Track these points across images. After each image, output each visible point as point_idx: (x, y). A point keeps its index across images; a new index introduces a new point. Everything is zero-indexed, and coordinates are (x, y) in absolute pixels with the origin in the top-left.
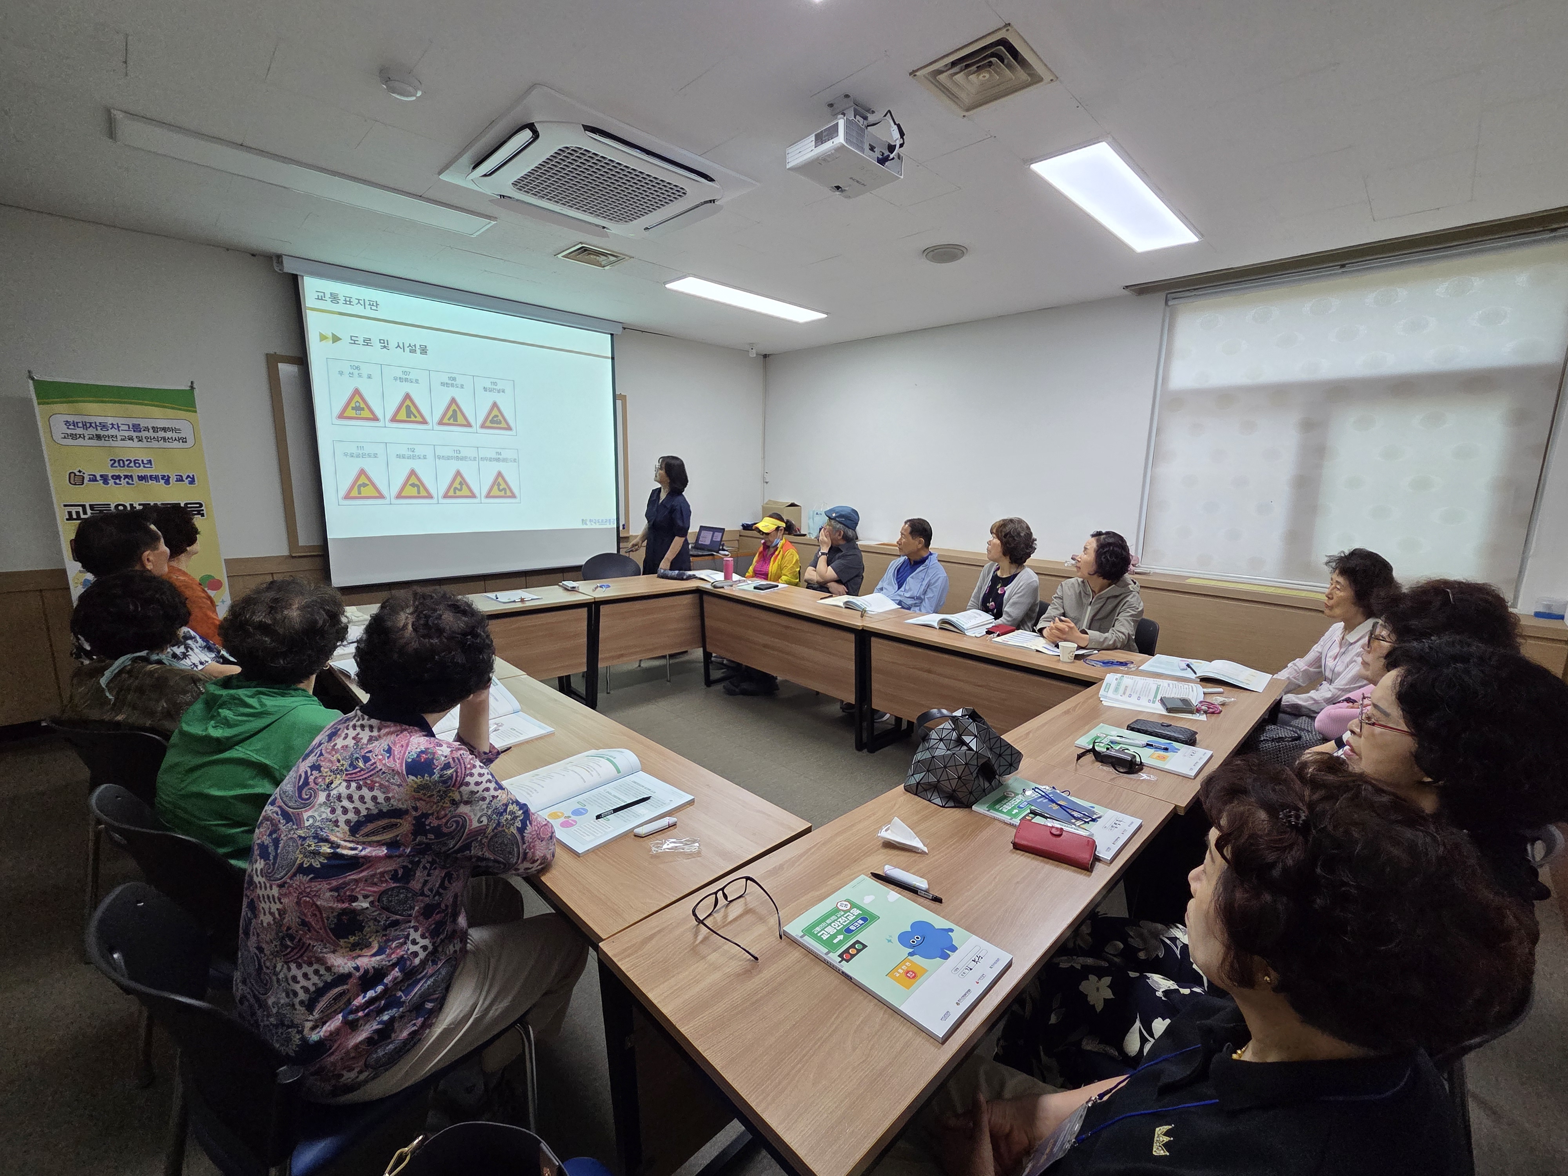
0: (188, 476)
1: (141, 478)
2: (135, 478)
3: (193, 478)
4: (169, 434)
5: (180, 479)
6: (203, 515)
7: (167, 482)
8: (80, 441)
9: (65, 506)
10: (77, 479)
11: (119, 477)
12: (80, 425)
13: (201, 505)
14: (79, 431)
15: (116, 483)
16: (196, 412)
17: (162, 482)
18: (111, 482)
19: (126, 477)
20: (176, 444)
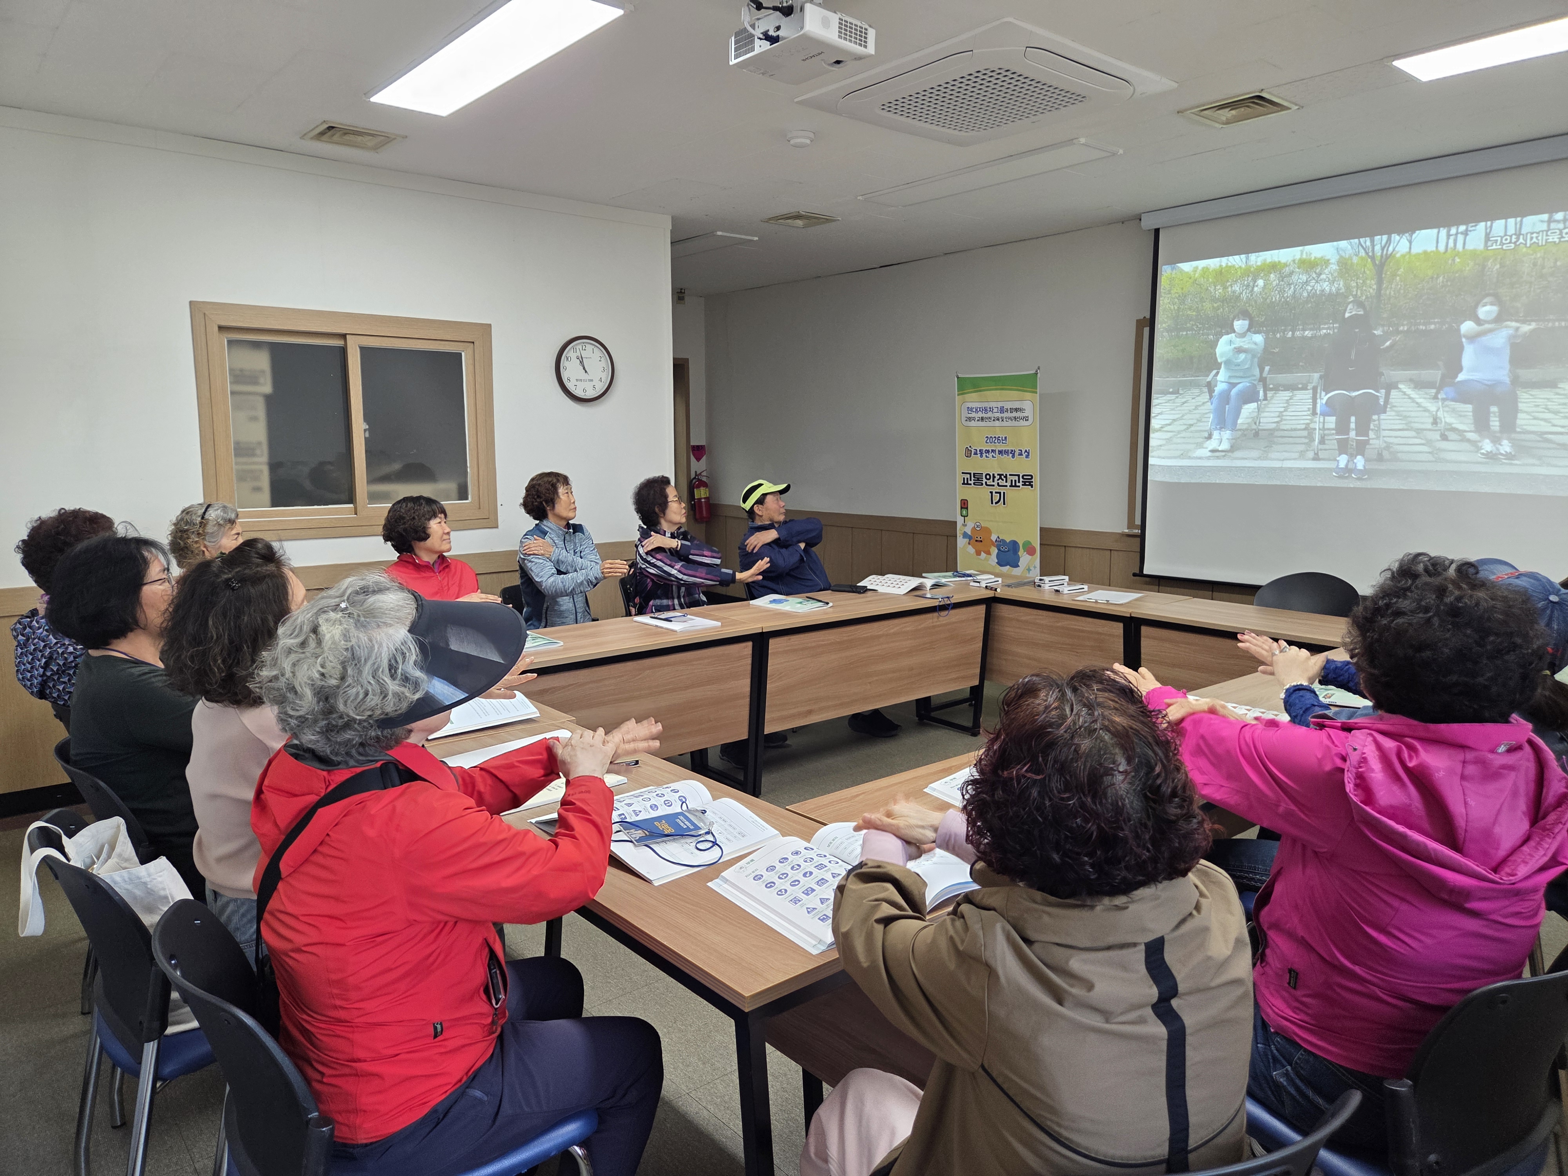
0: (1026, 451)
2: (997, 452)
3: (1028, 453)
6: (1032, 487)
7: (1013, 457)
10: (968, 453)
12: (974, 410)
15: (986, 456)
16: (1036, 393)
17: (1011, 455)
19: (993, 451)
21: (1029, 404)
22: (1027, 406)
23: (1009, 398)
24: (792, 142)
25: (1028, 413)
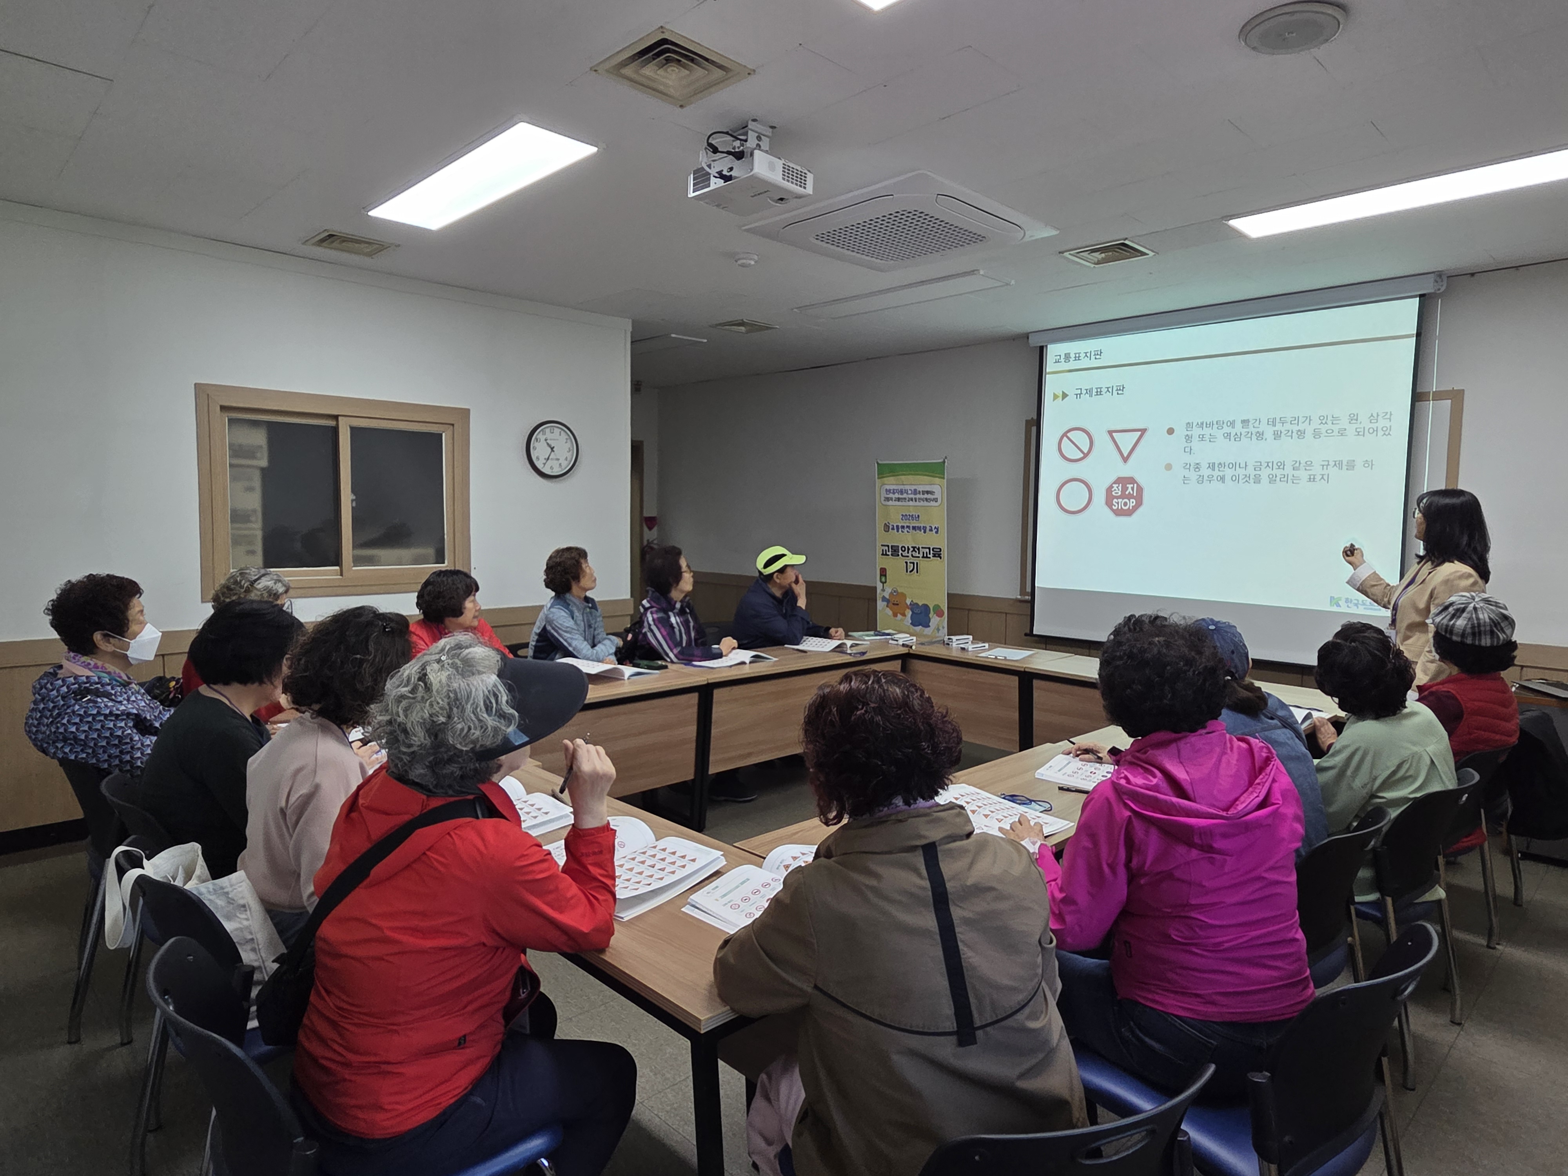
1: (914, 528)
4: (929, 496)
5: (931, 530)
8: (890, 503)
9: (882, 545)
11: (903, 527)
13: (940, 549)
14: (891, 495)
18: (900, 530)
20: (933, 503)
21: (938, 487)
22: (936, 489)
23: (922, 483)
24: (740, 262)
25: (938, 495)
